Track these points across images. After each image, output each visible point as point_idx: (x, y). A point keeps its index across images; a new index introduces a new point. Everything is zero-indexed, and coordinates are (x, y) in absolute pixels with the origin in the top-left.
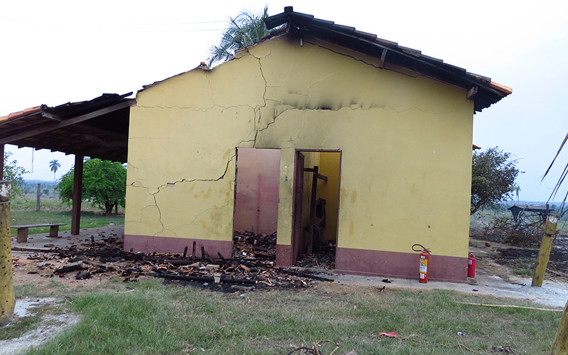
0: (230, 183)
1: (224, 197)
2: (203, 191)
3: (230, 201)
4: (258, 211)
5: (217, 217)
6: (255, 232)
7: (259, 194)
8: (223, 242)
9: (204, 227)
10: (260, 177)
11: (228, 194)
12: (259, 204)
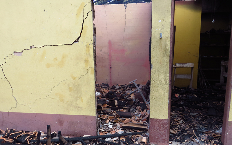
0: (88, 47)
1: (82, 64)
2: (56, 59)
3: (90, 70)
4: (111, 68)
5: (75, 89)
6: (109, 84)
7: (110, 55)
8: (85, 117)
9: (62, 100)
10: (110, 43)
11: (86, 61)
12: (110, 63)
